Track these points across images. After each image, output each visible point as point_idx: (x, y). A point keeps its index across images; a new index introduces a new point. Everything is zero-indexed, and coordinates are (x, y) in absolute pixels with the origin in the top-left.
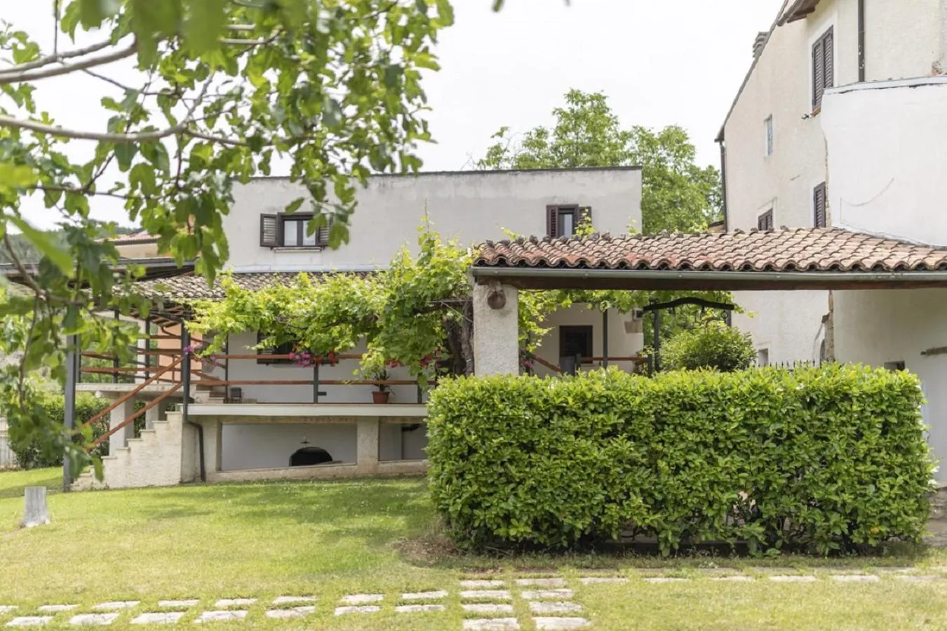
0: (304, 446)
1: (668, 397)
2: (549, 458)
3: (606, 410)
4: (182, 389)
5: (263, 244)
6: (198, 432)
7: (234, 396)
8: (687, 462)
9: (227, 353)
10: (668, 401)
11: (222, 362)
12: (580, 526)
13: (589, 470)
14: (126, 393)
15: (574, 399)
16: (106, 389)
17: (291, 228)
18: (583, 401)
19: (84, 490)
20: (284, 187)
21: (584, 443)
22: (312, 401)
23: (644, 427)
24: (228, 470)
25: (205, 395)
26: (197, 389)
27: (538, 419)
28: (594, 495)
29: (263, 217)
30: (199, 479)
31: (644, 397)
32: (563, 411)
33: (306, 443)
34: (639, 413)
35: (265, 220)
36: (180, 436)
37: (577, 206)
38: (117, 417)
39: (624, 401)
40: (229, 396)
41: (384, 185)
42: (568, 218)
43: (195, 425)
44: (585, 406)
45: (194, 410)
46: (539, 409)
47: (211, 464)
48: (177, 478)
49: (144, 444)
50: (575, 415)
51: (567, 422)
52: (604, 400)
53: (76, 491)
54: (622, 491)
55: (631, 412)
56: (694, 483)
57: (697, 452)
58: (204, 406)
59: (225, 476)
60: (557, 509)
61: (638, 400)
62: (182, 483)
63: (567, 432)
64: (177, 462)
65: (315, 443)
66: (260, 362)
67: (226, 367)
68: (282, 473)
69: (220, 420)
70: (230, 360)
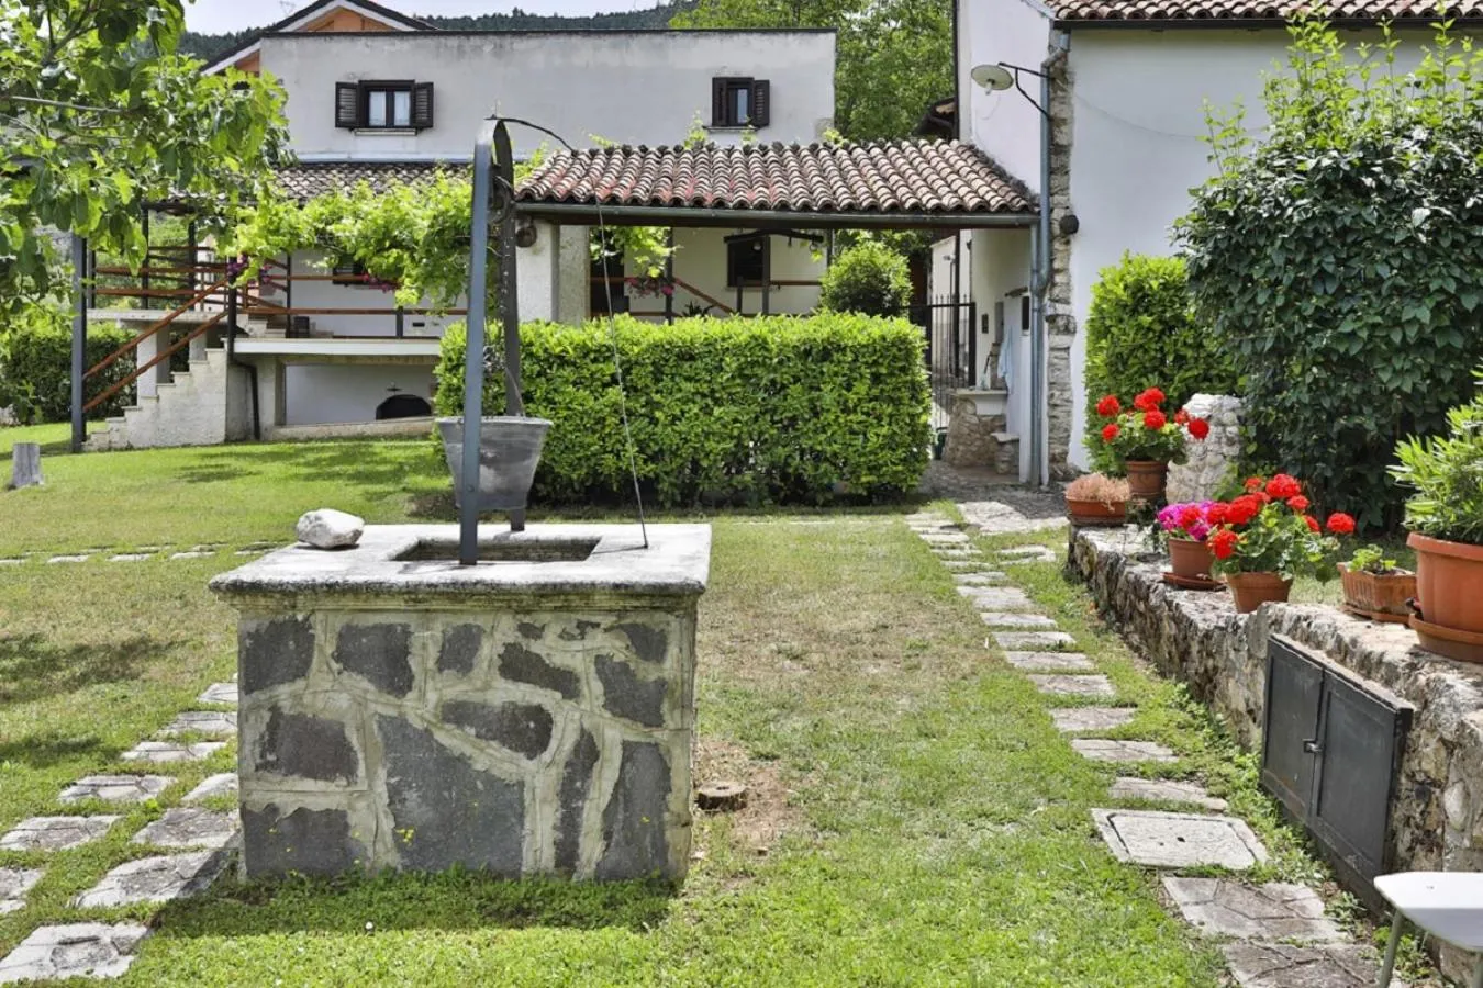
0: (392, 394)
1: (667, 347)
2: (546, 408)
3: (607, 359)
4: (226, 319)
5: (339, 124)
6: (249, 375)
7: (298, 327)
8: (683, 412)
9: (289, 272)
10: (667, 350)
11: (284, 283)
12: (574, 476)
13: (585, 420)
14: (156, 322)
15: (575, 349)
16: (130, 317)
17: (378, 102)
18: (584, 351)
19: (100, 450)
20: (367, 46)
21: (583, 393)
22: (394, 334)
23: (642, 376)
24: (293, 425)
25: (259, 327)
26: (250, 318)
27: (537, 368)
28: (589, 445)
29: (339, 86)
30: (252, 437)
31: (644, 346)
32: (562, 361)
33: (394, 390)
34: (636, 363)
35: (343, 91)
36: (224, 380)
37: (751, 79)
38: (146, 352)
39: (622, 352)
40: (292, 328)
41: (501, 46)
42: (743, 95)
43: (246, 368)
44: (586, 355)
45: (243, 346)
46: (538, 358)
47: (268, 415)
48: (221, 434)
49: (177, 390)
50: (574, 364)
51: (567, 372)
52: (604, 349)
53: (90, 452)
54: (619, 441)
55: (629, 361)
56: (689, 433)
57: (694, 402)
58: (260, 342)
59: (286, 431)
60: (553, 459)
61: (636, 349)
62: (228, 441)
63: (567, 382)
64: (220, 414)
65: (407, 389)
66: (336, 282)
67: (287, 289)
68: (359, 428)
69: (280, 361)
70: (293, 282)
